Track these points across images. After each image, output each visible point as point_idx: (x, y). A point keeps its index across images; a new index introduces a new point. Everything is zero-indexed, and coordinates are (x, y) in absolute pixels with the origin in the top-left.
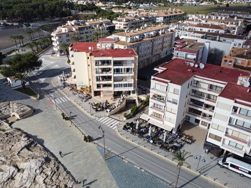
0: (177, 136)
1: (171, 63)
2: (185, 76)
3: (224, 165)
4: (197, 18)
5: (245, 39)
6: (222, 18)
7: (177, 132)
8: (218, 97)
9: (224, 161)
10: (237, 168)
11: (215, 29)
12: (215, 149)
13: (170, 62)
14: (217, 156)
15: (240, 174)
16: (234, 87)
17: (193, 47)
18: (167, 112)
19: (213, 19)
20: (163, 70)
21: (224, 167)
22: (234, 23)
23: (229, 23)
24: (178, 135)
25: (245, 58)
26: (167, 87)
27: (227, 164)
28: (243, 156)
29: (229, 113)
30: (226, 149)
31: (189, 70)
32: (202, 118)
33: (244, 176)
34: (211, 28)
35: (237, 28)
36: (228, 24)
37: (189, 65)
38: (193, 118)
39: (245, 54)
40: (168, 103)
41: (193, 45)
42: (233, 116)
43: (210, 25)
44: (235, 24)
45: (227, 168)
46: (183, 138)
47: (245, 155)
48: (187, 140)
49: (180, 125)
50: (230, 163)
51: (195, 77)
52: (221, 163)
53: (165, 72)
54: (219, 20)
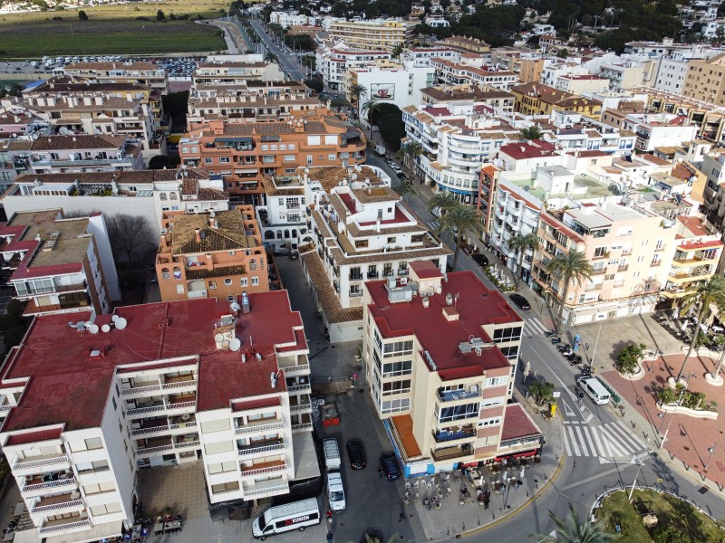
0: (142, 532)
1: (32, 347)
2: (91, 379)
3: (266, 533)
4: (19, 109)
5: (180, 177)
6: (93, 100)
7: (136, 518)
8: (197, 415)
9: (262, 524)
10: (289, 522)
11: (92, 147)
12: (235, 508)
13: (25, 343)
14: (245, 519)
15: (299, 529)
16: (215, 361)
17: (61, 244)
18: (88, 497)
19: (71, 105)
20: (21, 389)
21: (266, 536)
22: (131, 112)
23: (120, 113)
24: (142, 528)
25: (203, 250)
26: (63, 446)
27: (271, 527)
28: (287, 491)
29: (231, 435)
30: (255, 497)
31: (95, 353)
32: (177, 447)
33: (304, 527)
34: (80, 146)
35: (143, 122)
36: (116, 115)
37: (86, 332)
38: (156, 457)
39: (198, 240)
40: (83, 479)
41: (60, 235)
42: (241, 437)
43: (74, 139)
44: (135, 115)
45: (275, 534)
46: (158, 527)
47: (291, 483)
48: (171, 525)
49: (135, 497)
50: (273, 523)
51: (120, 371)
52: (258, 532)
53: (30, 393)
54: (88, 107)
